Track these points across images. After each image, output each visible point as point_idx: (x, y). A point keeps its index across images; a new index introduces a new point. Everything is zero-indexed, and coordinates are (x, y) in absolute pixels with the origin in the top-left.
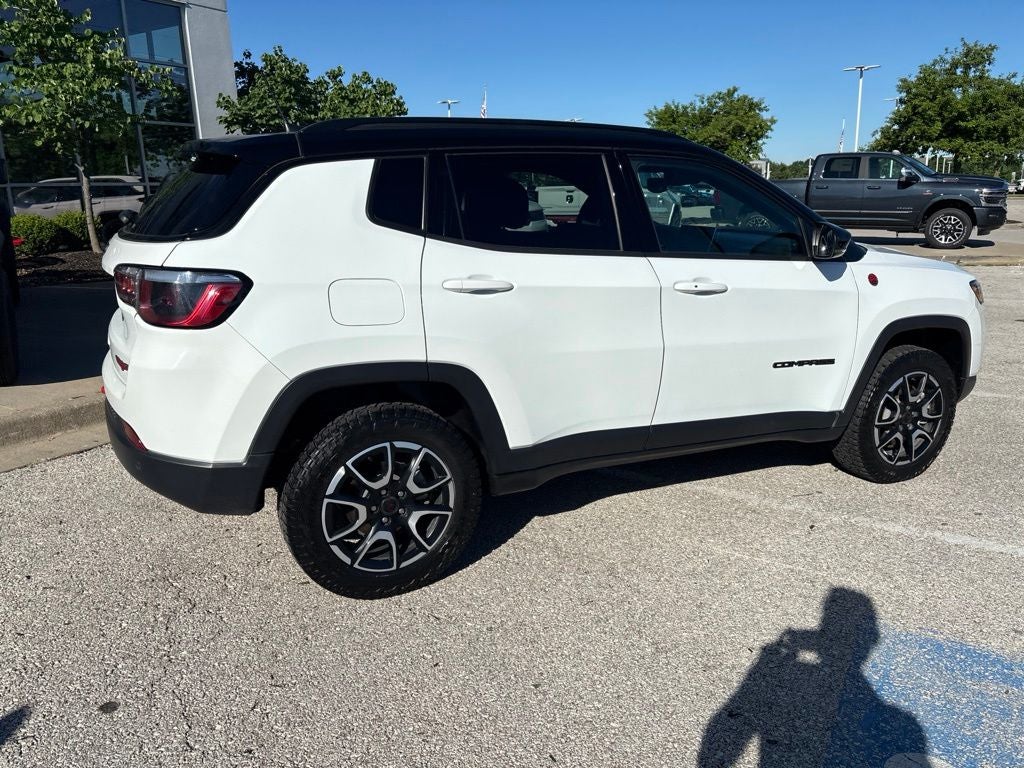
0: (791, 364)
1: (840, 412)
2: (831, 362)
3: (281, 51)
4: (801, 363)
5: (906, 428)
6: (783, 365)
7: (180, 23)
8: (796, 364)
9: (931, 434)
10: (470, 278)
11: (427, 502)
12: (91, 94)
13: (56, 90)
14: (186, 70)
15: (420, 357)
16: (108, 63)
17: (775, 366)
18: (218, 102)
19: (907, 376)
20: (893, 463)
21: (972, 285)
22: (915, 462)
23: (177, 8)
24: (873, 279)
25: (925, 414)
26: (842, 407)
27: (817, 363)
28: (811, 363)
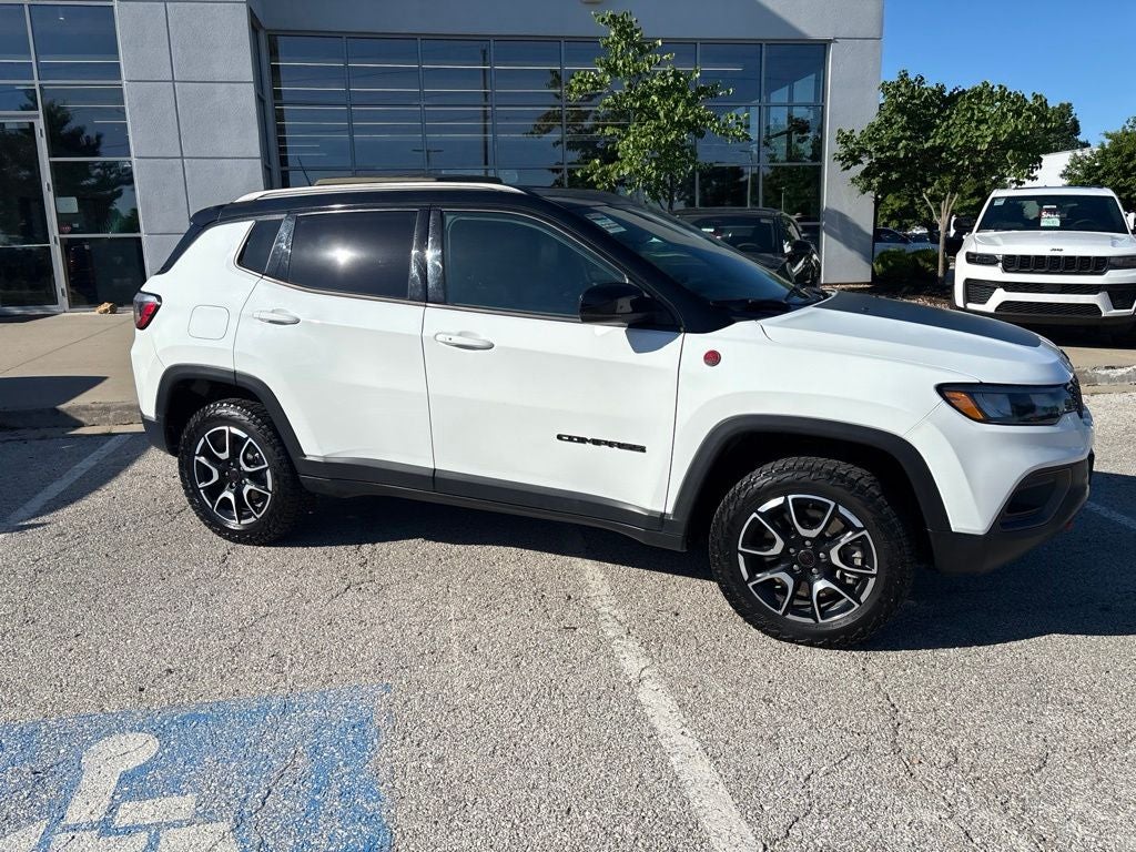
0: (582, 440)
1: (667, 515)
2: (642, 449)
4: (596, 442)
5: (807, 571)
6: (571, 439)
7: (824, 61)
8: (589, 441)
9: (855, 597)
14: (823, 109)
15: (230, 367)
17: (560, 437)
18: (838, 138)
19: (790, 497)
20: (780, 612)
21: (942, 389)
22: (823, 625)
23: (823, 46)
24: (713, 358)
25: (836, 560)
26: (669, 510)
27: (621, 446)
28: (611, 444)
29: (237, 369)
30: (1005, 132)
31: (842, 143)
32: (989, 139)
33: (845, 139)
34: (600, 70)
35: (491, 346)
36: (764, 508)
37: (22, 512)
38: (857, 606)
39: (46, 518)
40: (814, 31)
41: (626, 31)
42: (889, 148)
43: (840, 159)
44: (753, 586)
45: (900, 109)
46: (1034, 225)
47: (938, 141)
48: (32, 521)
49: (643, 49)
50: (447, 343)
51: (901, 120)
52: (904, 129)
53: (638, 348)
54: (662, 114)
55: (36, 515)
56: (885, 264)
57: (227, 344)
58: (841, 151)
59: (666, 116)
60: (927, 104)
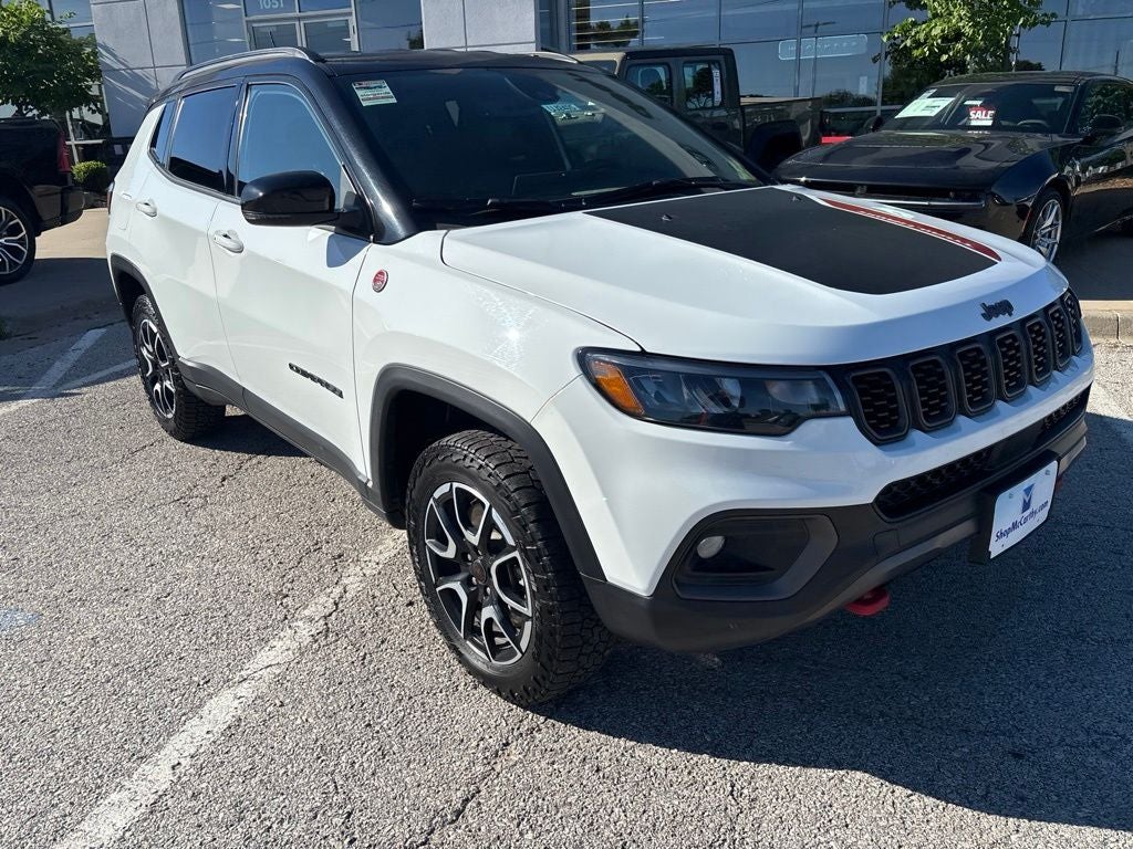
2: (341, 394)
4: (313, 378)
5: (481, 589)
6: (297, 371)
8: (309, 376)
17: (291, 366)
19: (454, 485)
20: (462, 635)
27: (328, 386)
28: (321, 383)
35: (241, 249)
36: (437, 494)
37: (79, 382)
38: (518, 654)
39: (85, 389)
44: (439, 593)
48: (75, 391)
55: (80, 387)
57: (127, 235)
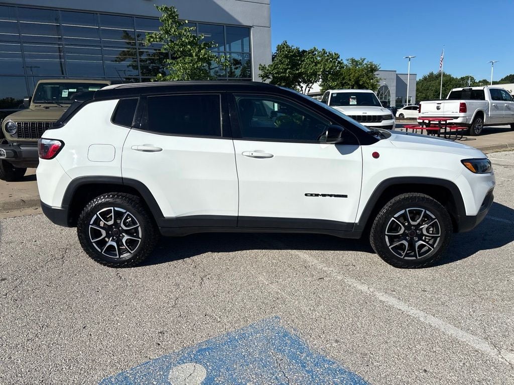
0: (317, 195)
1: (356, 224)
2: (346, 196)
3: (286, 43)
4: (324, 195)
5: (412, 239)
6: (312, 195)
7: (249, 35)
8: (320, 195)
9: (432, 246)
10: (144, 145)
11: (135, 234)
12: (195, 69)
13: (180, 68)
14: (250, 55)
15: (119, 175)
16: (201, 56)
17: (306, 195)
18: (260, 68)
19: (407, 210)
20: (402, 257)
21: (463, 161)
22: (419, 259)
23: (248, 29)
24: (376, 155)
25: (425, 232)
26: (357, 221)
27: (335, 196)
28: (331, 196)
29: (124, 176)
30: (328, 67)
31: (262, 70)
32: (322, 70)
33: (263, 68)
34: (161, 32)
35: (272, 156)
36: (397, 215)
38: (433, 249)
40: (245, 22)
41: (172, 16)
42: (282, 73)
43: (261, 76)
44: (391, 248)
45: (286, 56)
46: (347, 104)
47: (303, 70)
49: (180, 24)
50: (249, 156)
51: (287, 61)
52: (287, 65)
53: (343, 153)
54: (194, 54)
56: (281, 121)
57: (116, 163)
58: (261, 72)
59: (196, 55)
60: (294, 55)
